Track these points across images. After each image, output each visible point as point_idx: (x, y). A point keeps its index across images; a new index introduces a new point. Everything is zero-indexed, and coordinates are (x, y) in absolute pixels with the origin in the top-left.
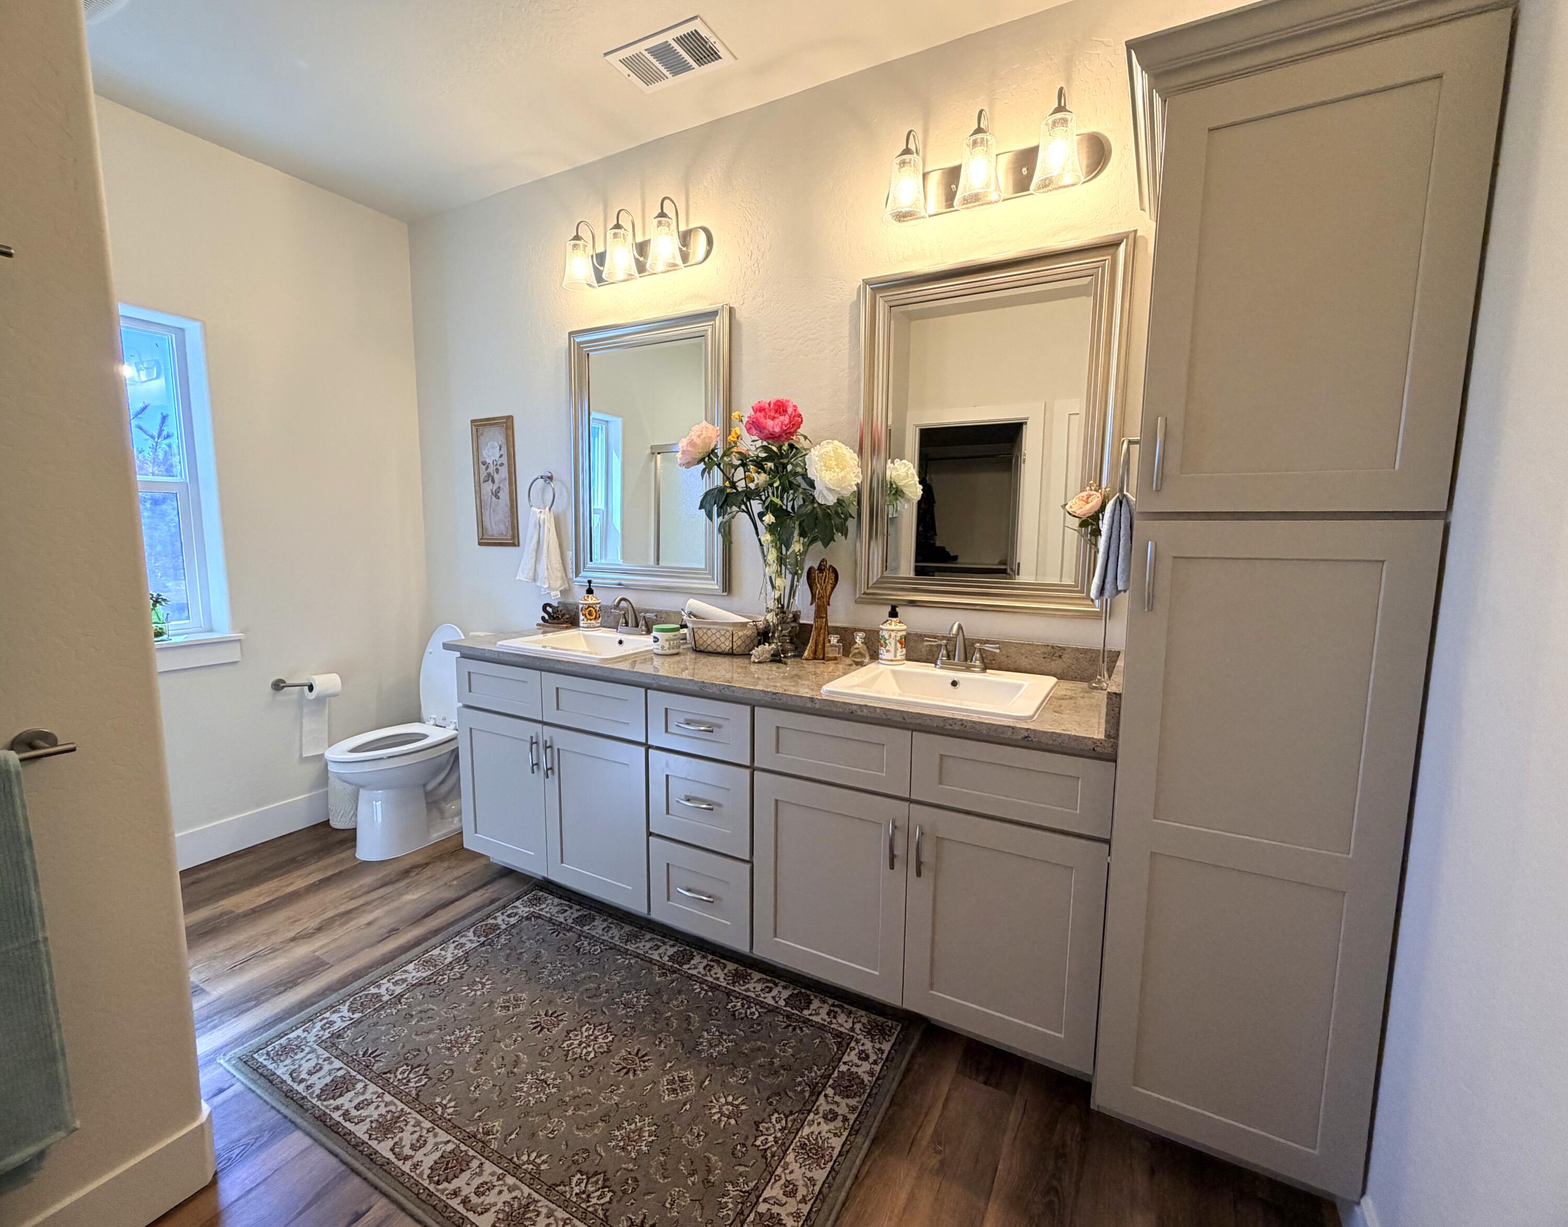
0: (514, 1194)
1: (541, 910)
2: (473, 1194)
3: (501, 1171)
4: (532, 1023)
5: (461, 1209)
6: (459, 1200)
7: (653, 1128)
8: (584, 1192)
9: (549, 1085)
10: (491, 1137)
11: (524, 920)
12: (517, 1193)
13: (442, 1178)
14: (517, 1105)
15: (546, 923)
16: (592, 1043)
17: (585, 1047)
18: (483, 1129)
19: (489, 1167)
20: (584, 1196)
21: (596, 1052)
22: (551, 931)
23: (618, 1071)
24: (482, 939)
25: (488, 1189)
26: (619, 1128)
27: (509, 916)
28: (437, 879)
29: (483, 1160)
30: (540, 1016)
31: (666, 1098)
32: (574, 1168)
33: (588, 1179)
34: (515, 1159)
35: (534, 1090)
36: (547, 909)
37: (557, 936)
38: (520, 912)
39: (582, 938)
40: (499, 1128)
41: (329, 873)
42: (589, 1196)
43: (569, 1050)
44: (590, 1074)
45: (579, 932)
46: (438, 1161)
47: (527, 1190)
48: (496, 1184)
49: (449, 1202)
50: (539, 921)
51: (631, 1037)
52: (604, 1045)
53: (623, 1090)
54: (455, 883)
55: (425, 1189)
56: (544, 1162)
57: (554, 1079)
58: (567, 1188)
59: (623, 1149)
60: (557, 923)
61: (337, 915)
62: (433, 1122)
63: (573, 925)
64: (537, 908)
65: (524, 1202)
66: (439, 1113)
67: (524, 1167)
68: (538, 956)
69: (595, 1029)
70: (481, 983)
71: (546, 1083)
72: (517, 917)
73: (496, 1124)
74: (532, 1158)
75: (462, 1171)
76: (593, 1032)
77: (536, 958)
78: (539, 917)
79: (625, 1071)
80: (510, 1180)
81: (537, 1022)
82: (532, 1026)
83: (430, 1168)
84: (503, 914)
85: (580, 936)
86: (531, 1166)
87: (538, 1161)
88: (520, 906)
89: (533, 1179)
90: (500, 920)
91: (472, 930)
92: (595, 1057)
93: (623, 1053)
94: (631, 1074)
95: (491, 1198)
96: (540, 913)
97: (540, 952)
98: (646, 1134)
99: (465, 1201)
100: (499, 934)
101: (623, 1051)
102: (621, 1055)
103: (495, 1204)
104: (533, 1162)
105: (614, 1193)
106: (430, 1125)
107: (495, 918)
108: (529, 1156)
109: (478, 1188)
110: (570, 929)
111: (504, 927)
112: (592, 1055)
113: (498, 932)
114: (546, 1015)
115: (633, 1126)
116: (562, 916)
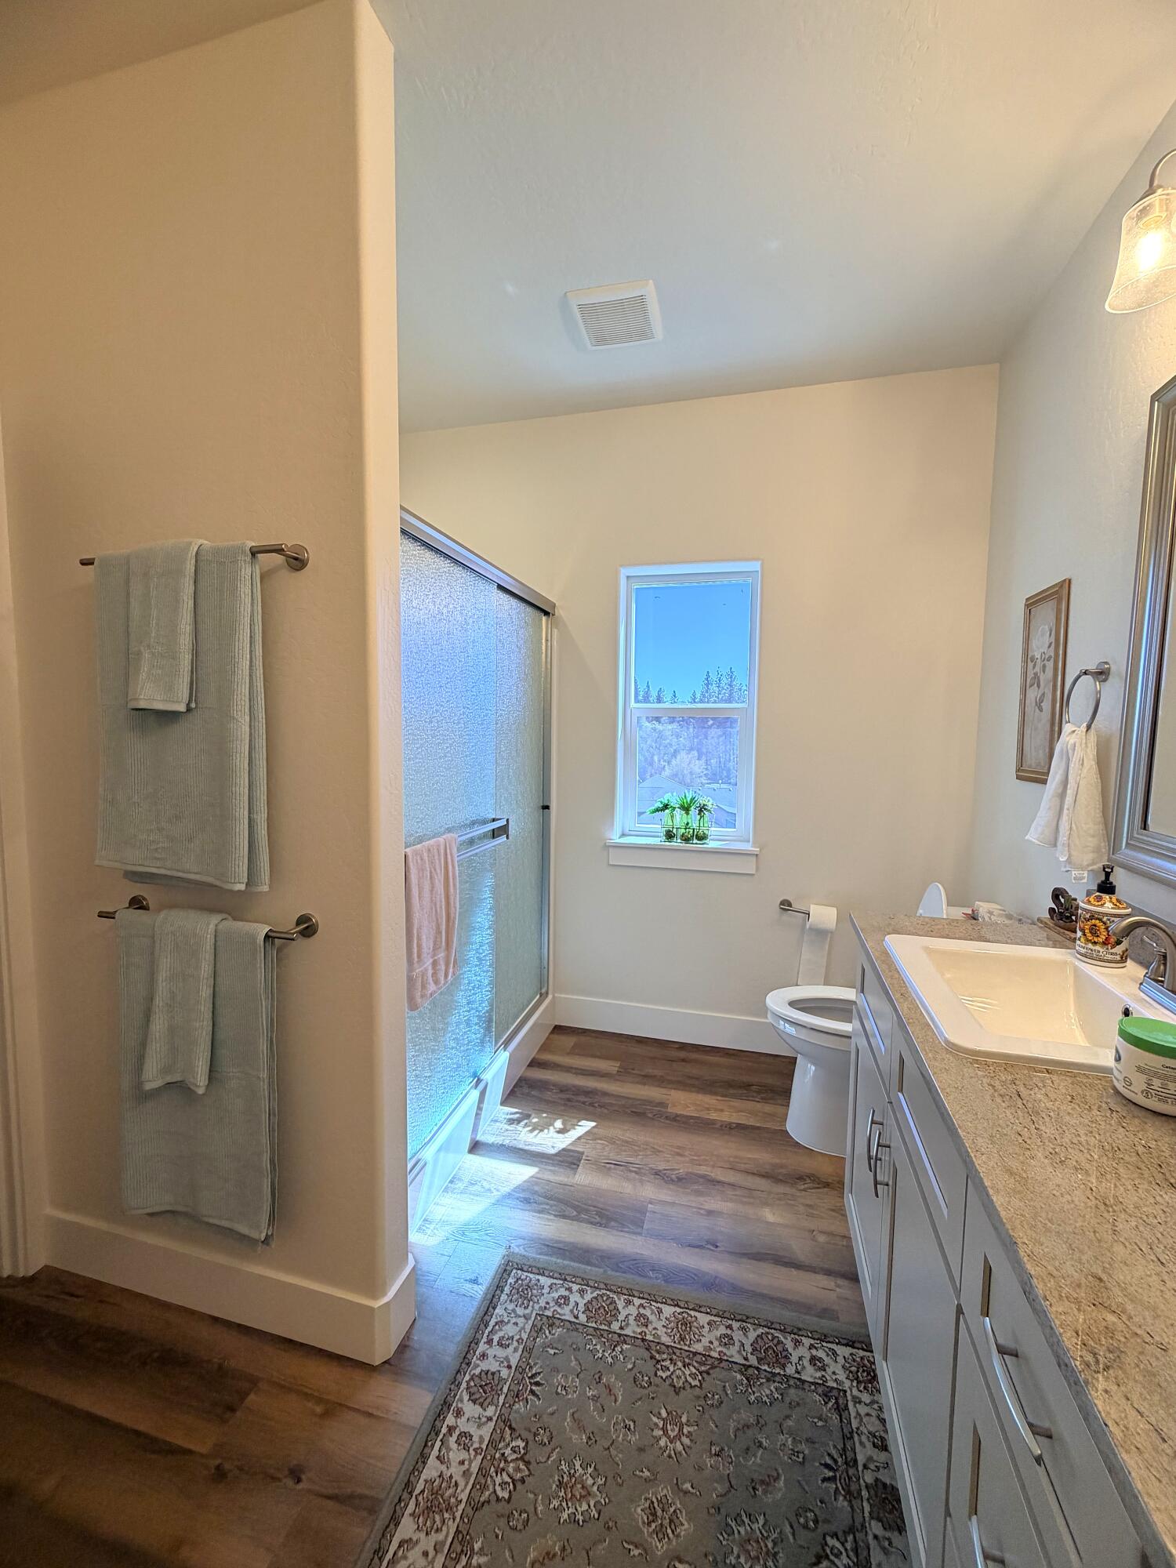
1: (857, 1401)
11: (820, 1390)
15: (837, 1435)
22: (829, 1461)
24: (753, 1361)
27: (813, 1360)
28: (812, 1216)
36: (863, 1410)
37: (824, 1480)
38: (829, 1371)
39: (850, 1538)
41: (752, 1122)
45: (858, 1520)
50: (835, 1417)
54: (822, 1238)
60: (850, 1455)
61: (703, 1177)
63: (865, 1493)
64: (855, 1392)
68: (768, 1482)
70: (681, 1430)
72: (819, 1374)
77: (762, 1482)
78: (841, 1409)
84: (812, 1347)
85: (852, 1530)
88: (840, 1359)
90: (799, 1353)
91: (760, 1330)
96: (851, 1405)
97: (777, 1478)
100: (774, 1375)
107: (797, 1343)
110: (851, 1496)
111: (790, 1370)
113: (777, 1371)
116: (870, 1450)
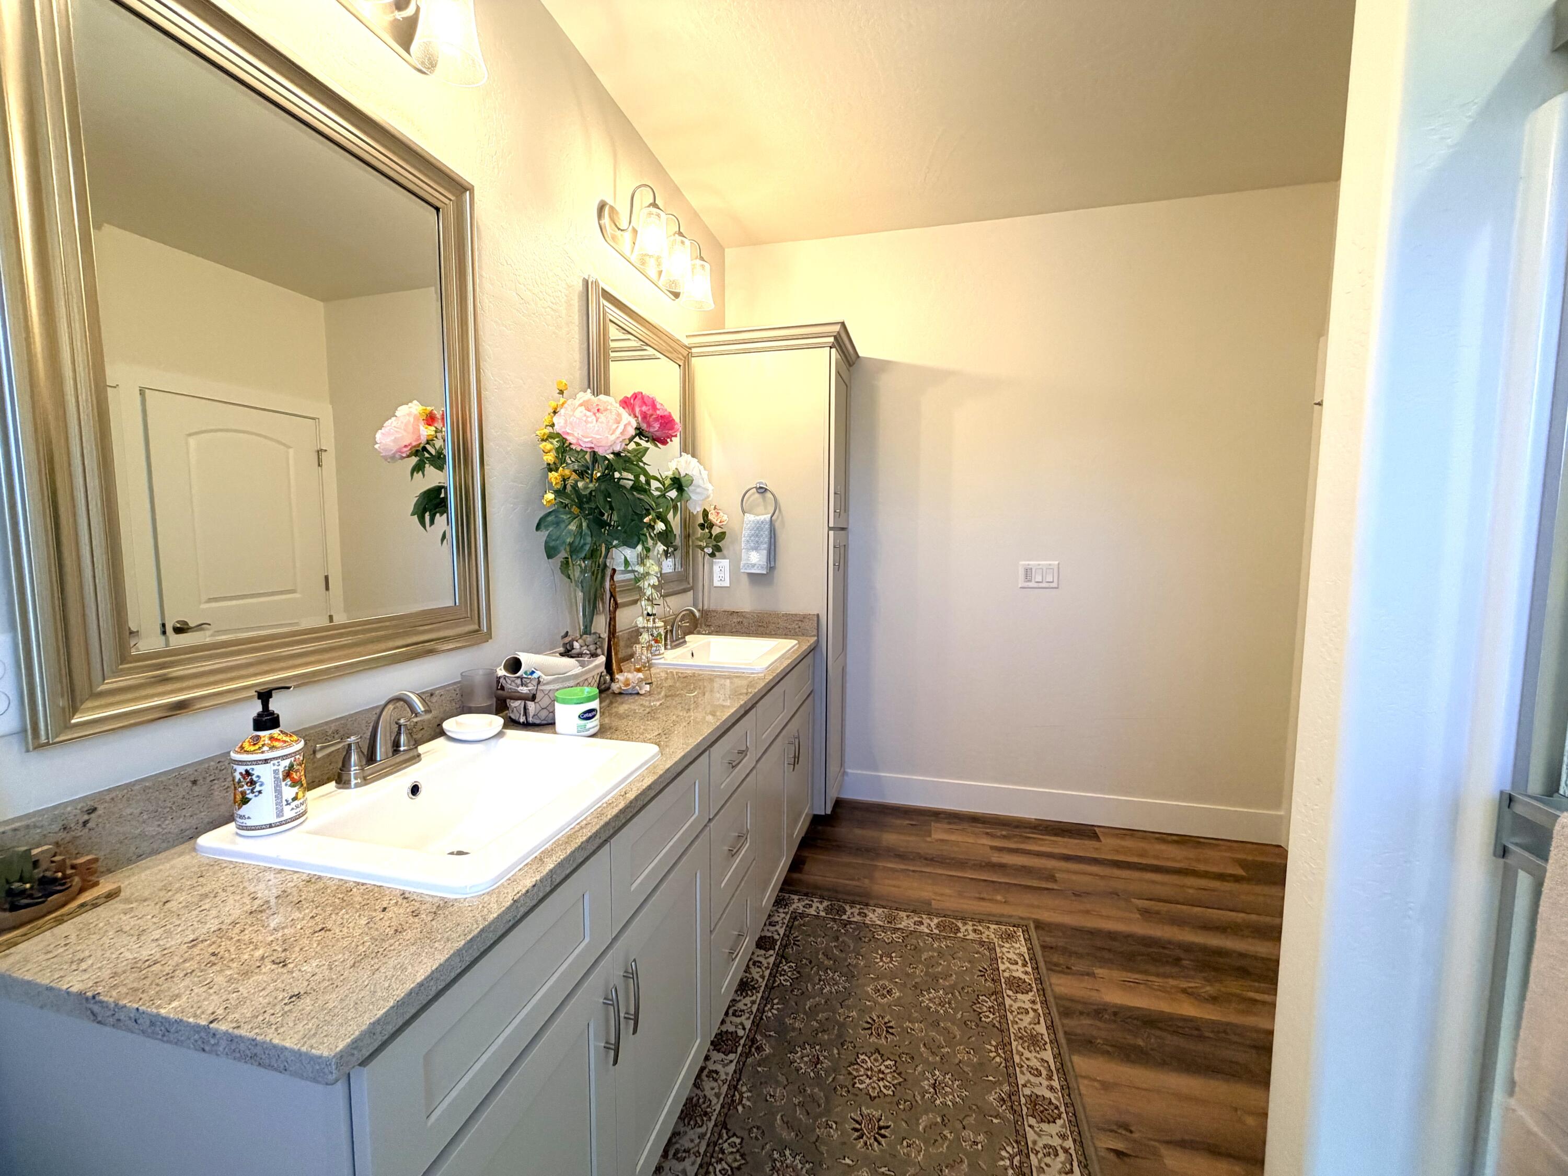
0: (1022, 1050)
2: (1043, 1076)
3: (1017, 1068)
4: (879, 1143)
5: (1055, 1077)
6: (1053, 1083)
7: (925, 993)
8: (990, 1011)
9: (936, 1080)
10: (1003, 1095)
12: (1020, 1048)
13: (1052, 1107)
14: (967, 1094)
16: (876, 1069)
17: (883, 1073)
18: (1002, 1106)
19: (1021, 1080)
20: (992, 1010)
21: (884, 1061)
23: (892, 1034)
25: (1032, 1068)
26: (937, 1012)
29: (1020, 1086)
30: (866, 1144)
31: (897, 994)
32: (981, 1024)
33: (980, 1013)
34: (1003, 1065)
35: (948, 1089)
40: (993, 1093)
42: (990, 1008)
43: (893, 1085)
44: (907, 1054)
46: (1046, 1120)
47: (1014, 1044)
48: (1025, 1066)
49: (1059, 1088)
51: (854, 1041)
52: (872, 1058)
53: (907, 1024)
55: (1067, 1113)
56: (991, 1045)
57: (928, 1079)
58: (995, 1022)
59: (950, 1003)
62: (1028, 1156)
65: (1021, 1041)
66: (1018, 1157)
67: (1003, 1056)
69: (858, 1076)
71: (934, 1084)
73: (991, 1098)
74: (994, 1054)
75: (1037, 1096)
76: (862, 1076)
79: (890, 1030)
80: (1017, 1059)
81: (876, 1139)
82: (883, 1141)
83: (1054, 1122)
86: (1000, 1051)
87: (993, 1049)
89: (1005, 1045)
92: (888, 1058)
93: (873, 1039)
94: (891, 1024)
95: (1035, 1063)
98: (931, 995)
99: (1050, 1078)
101: (871, 1040)
102: (876, 1040)
103: (1036, 1057)
104: (996, 1051)
105: (978, 996)
106: (1032, 1156)
108: (994, 1058)
109: (1037, 1076)
112: (888, 1062)
114: (861, 1137)
115: (931, 1005)
